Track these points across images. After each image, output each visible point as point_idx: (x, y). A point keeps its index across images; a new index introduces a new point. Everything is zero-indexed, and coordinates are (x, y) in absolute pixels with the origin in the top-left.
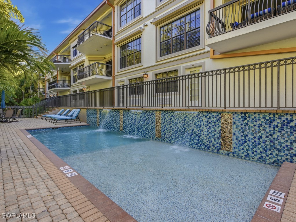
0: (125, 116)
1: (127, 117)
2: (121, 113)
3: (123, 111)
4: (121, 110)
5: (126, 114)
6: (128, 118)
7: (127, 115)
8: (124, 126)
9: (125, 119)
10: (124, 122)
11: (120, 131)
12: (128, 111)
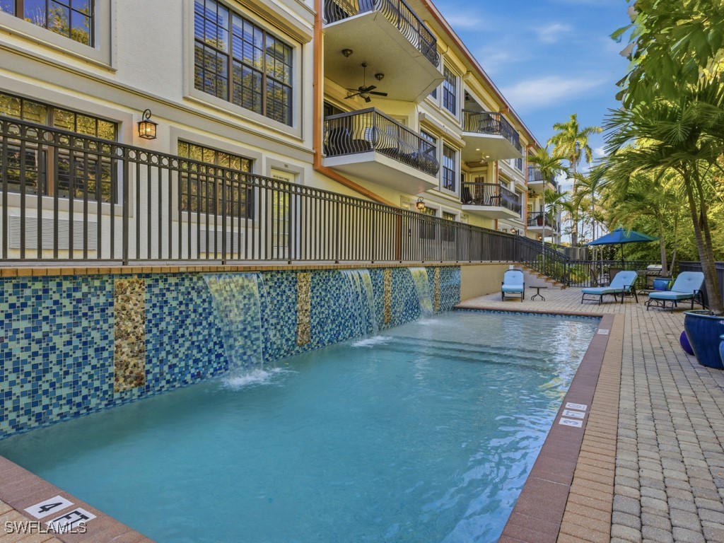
0: (318, 290)
1: (323, 293)
2: (305, 281)
3: (312, 275)
4: (305, 271)
5: (321, 284)
6: (326, 296)
7: (324, 287)
8: (315, 324)
9: (319, 299)
10: (314, 311)
11: (297, 348)
12: (327, 274)
